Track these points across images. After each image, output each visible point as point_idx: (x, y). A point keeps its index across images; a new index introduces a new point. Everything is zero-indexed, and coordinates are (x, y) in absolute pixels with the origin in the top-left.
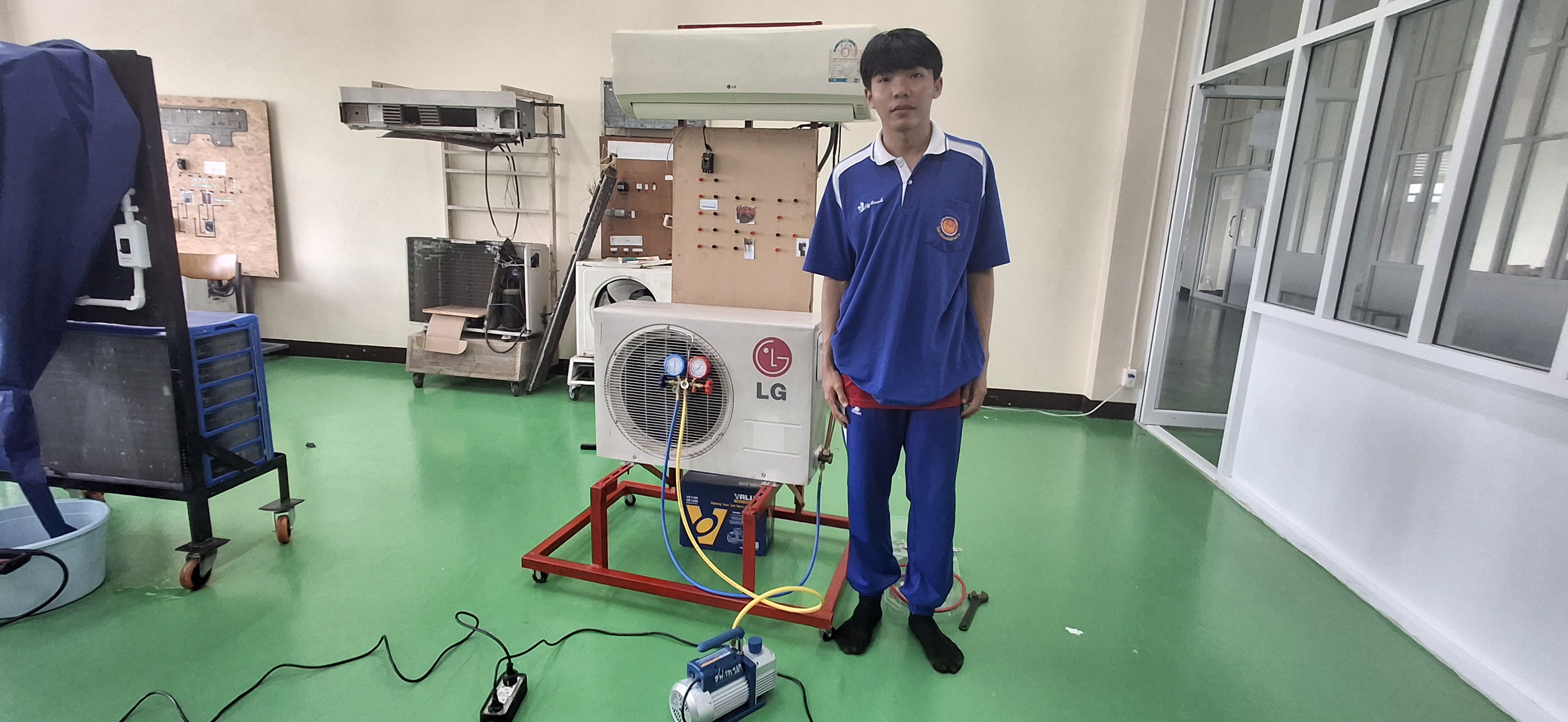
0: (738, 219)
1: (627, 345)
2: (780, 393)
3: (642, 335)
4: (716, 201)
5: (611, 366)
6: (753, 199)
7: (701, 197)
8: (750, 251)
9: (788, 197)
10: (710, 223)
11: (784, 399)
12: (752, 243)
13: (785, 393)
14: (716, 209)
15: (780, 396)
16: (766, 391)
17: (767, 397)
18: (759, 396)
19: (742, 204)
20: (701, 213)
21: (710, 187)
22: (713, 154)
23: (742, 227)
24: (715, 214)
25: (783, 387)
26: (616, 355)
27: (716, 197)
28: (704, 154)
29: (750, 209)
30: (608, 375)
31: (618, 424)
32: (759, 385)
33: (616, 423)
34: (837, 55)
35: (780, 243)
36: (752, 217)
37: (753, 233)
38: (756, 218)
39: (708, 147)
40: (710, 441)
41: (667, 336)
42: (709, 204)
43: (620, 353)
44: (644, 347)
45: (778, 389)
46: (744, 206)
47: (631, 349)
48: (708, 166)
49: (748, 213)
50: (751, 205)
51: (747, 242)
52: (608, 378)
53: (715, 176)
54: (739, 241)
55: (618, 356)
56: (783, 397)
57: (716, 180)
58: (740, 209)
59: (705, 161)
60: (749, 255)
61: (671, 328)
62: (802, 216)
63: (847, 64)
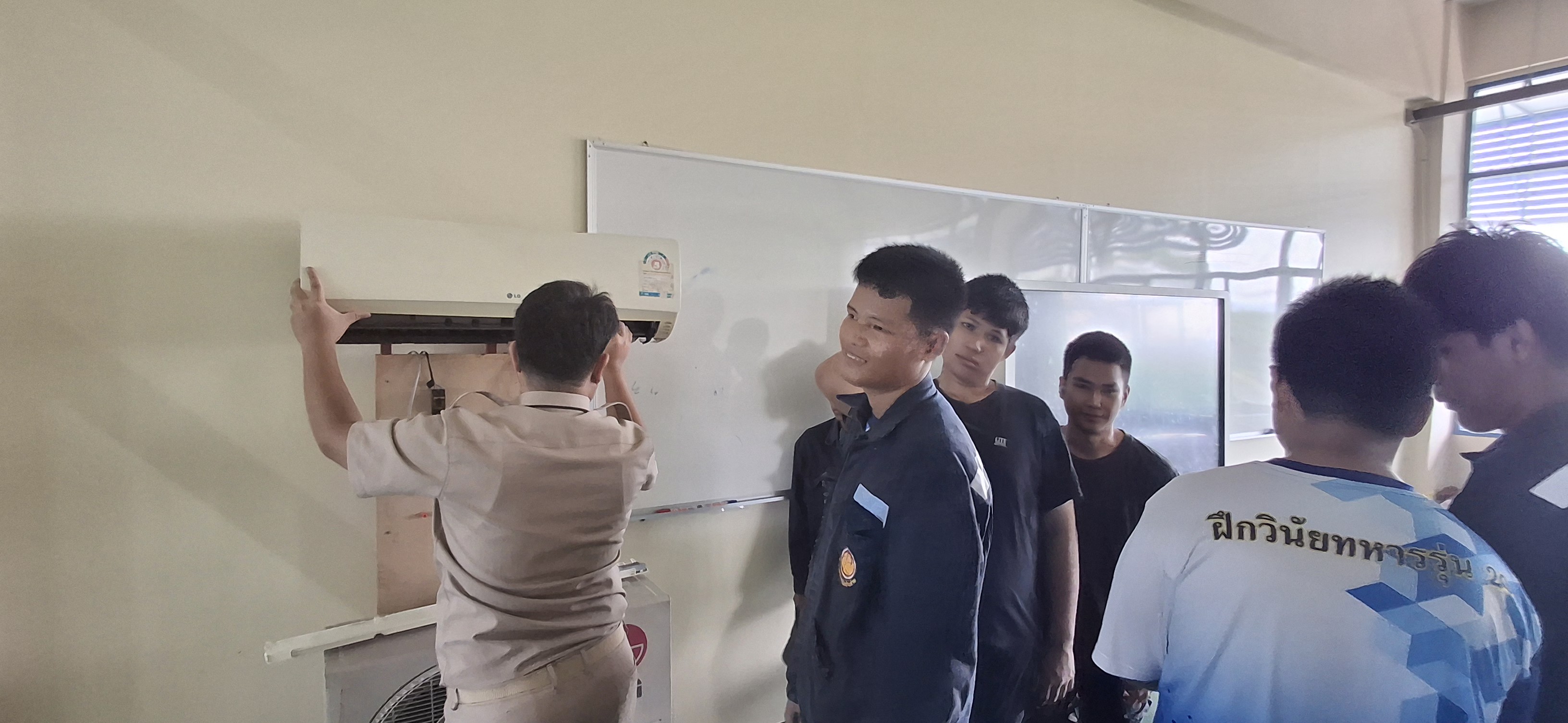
22: (443, 391)
34: (648, 267)
39: (431, 381)
59: (436, 400)
63: (659, 278)
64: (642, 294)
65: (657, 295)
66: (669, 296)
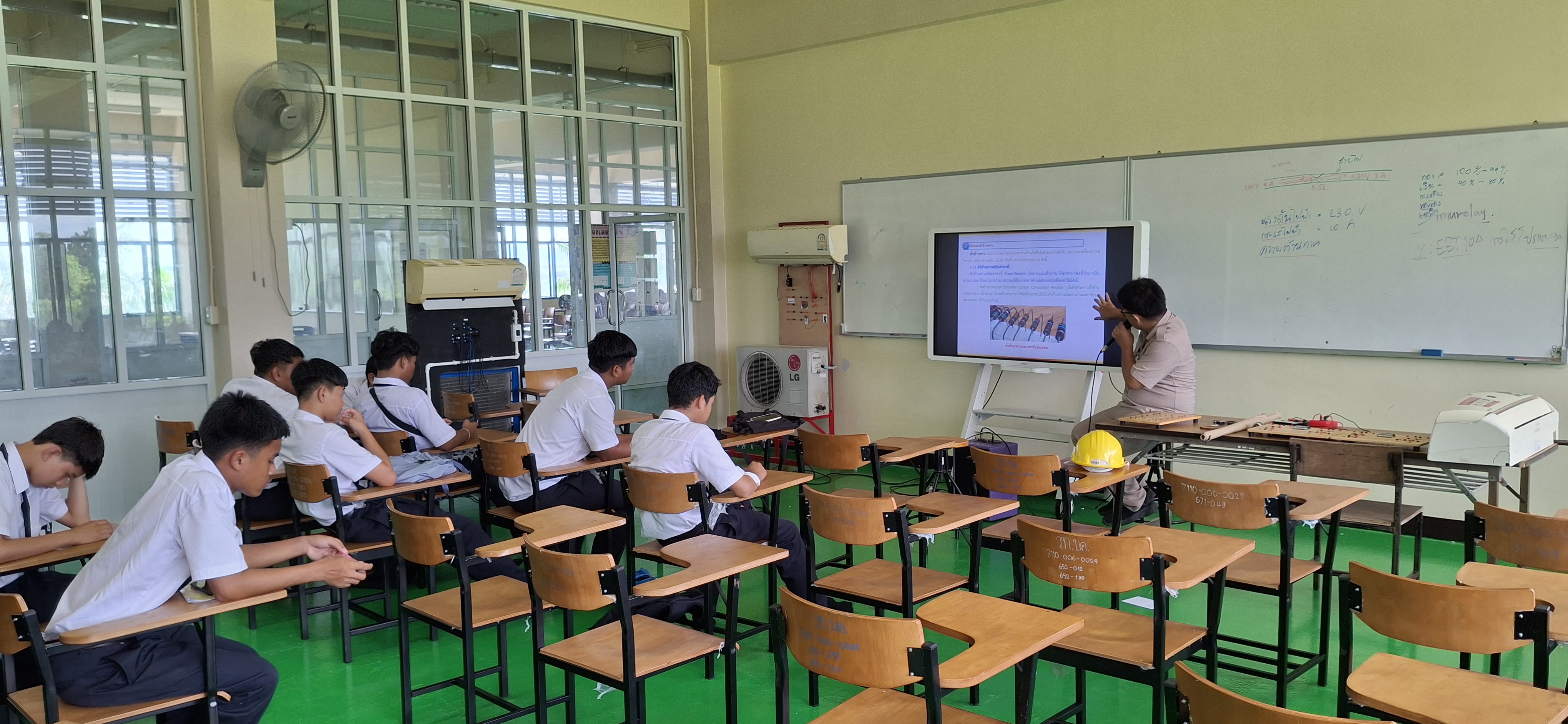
0: (802, 306)
1: (748, 361)
3: (754, 355)
4: (794, 299)
5: (743, 370)
6: (806, 298)
7: (788, 297)
9: (819, 296)
10: (792, 308)
14: (794, 302)
16: (793, 377)
17: (793, 380)
18: (791, 380)
19: (803, 299)
20: (788, 305)
21: (791, 293)
22: (790, 279)
23: (803, 310)
24: (793, 305)
26: (744, 365)
27: (793, 297)
28: (786, 279)
29: (806, 302)
32: (790, 375)
34: (819, 240)
35: (817, 317)
37: (807, 312)
38: (808, 306)
39: (788, 275)
40: (776, 401)
41: (760, 357)
42: (791, 300)
44: (754, 362)
45: (797, 376)
46: (804, 301)
47: (749, 363)
48: (789, 283)
49: (805, 304)
50: (806, 300)
51: (806, 317)
53: (792, 288)
54: (802, 316)
56: (799, 380)
57: (793, 290)
58: (802, 302)
59: (786, 282)
60: (807, 322)
61: (762, 353)
62: (824, 305)
63: (822, 243)
64: (818, 249)
65: (822, 249)
66: (826, 249)
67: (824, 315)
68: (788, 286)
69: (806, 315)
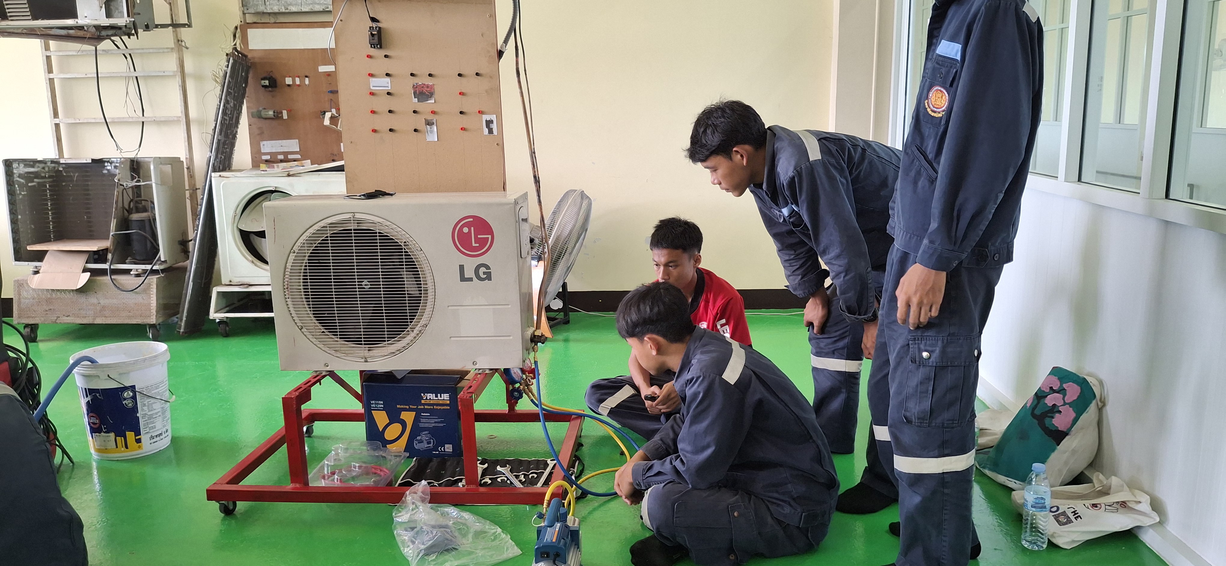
0: (415, 98)
1: (307, 240)
2: (484, 273)
3: (324, 227)
4: (388, 79)
5: (289, 265)
6: (430, 75)
7: (371, 75)
8: (432, 132)
9: (469, 71)
10: (383, 104)
11: (490, 279)
12: (433, 124)
13: (491, 272)
14: (390, 88)
15: (485, 276)
16: (469, 273)
17: (470, 279)
18: (463, 279)
19: (419, 81)
20: (372, 94)
21: (380, 64)
22: (380, 28)
23: (420, 107)
24: (389, 94)
25: (487, 267)
26: (294, 253)
27: (388, 75)
28: (370, 27)
29: (428, 87)
30: (287, 276)
31: (304, 330)
32: (462, 268)
33: (301, 330)
35: (464, 121)
36: (431, 95)
37: (433, 112)
38: (436, 96)
39: (373, 20)
40: (413, 335)
41: (353, 226)
42: (381, 84)
43: (299, 250)
44: (328, 240)
45: (482, 270)
46: (420, 83)
47: (312, 244)
48: (376, 40)
49: (426, 91)
50: (429, 81)
51: (429, 123)
52: (287, 279)
53: (383, 52)
54: (419, 122)
55: (298, 253)
56: (489, 277)
57: (386, 56)
58: (417, 87)
59: (373, 35)
60: (433, 136)
61: (358, 216)
62: (486, 91)
67: (486, 117)
68: (373, 46)
69: (430, 117)
